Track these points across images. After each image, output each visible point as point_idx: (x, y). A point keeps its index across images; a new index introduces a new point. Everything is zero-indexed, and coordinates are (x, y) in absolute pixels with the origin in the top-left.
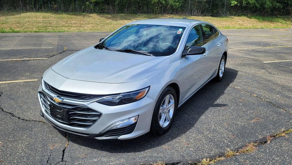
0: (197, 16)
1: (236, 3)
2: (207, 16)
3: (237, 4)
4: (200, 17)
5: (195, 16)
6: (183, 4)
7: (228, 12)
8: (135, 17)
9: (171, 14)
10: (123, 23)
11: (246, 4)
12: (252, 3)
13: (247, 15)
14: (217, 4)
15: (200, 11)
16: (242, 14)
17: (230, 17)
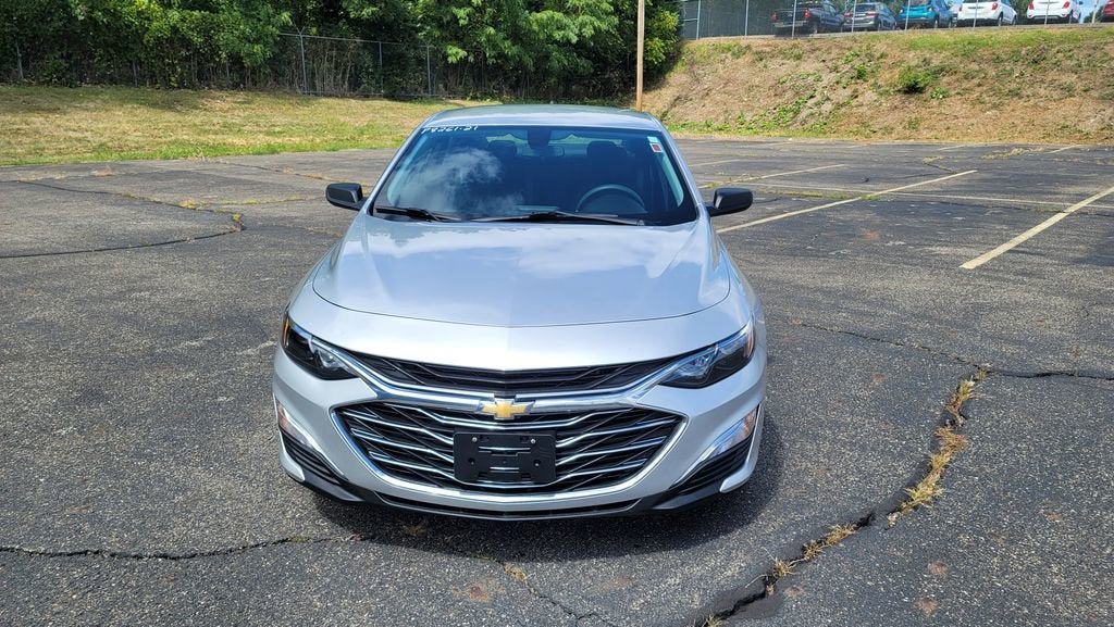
0: (337, 97)
1: (462, 53)
2: (374, 97)
3: (466, 58)
4: (353, 101)
5: (330, 96)
6: (277, 51)
7: (441, 86)
8: (76, 97)
9: (235, 86)
10: (24, 126)
11: (494, 57)
12: (513, 56)
13: (501, 94)
14: (402, 56)
15: (343, 78)
16: (485, 94)
17: (451, 101)
